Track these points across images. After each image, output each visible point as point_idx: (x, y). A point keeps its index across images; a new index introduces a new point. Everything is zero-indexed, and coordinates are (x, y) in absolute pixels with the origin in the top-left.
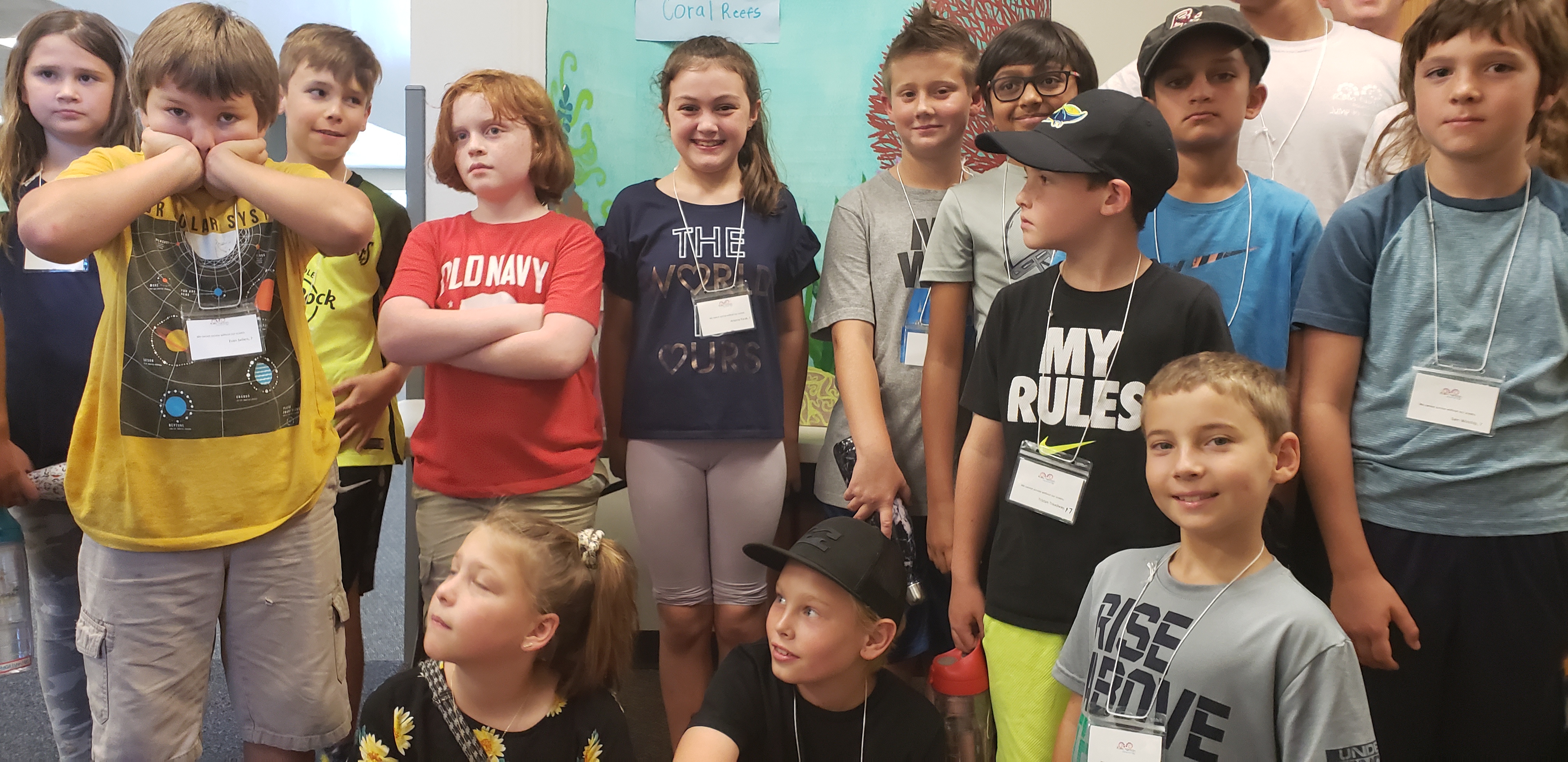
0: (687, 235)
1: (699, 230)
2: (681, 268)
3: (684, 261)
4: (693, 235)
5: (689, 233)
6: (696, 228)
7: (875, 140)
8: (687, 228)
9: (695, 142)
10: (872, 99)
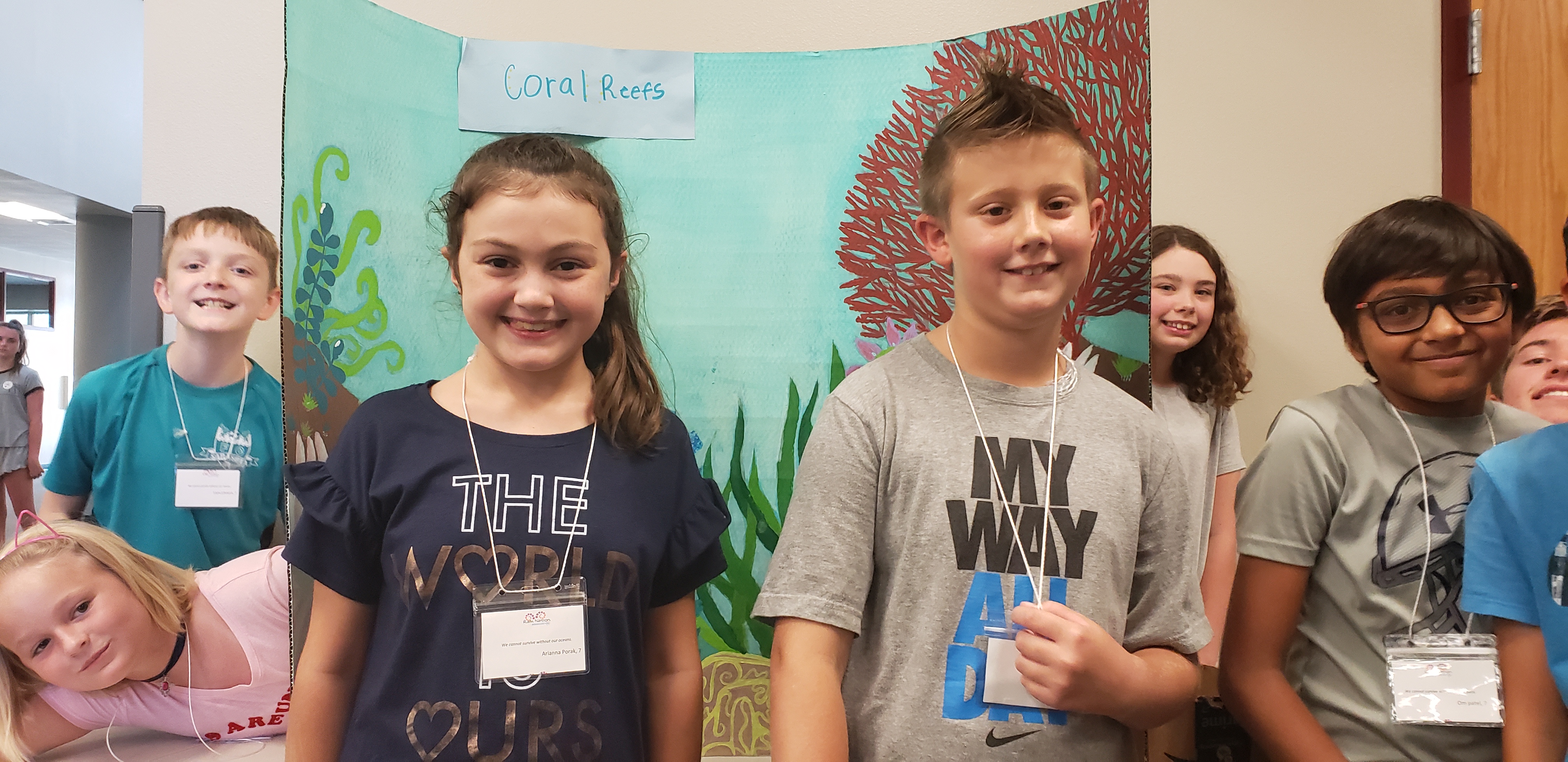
0: (479, 486)
1: (503, 480)
2: (463, 552)
3: (469, 539)
4: (490, 490)
5: (482, 483)
6: (499, 476)
7: (852, 291)
8: (480, 476)
9: (507, 321)
10: (845, 227)
